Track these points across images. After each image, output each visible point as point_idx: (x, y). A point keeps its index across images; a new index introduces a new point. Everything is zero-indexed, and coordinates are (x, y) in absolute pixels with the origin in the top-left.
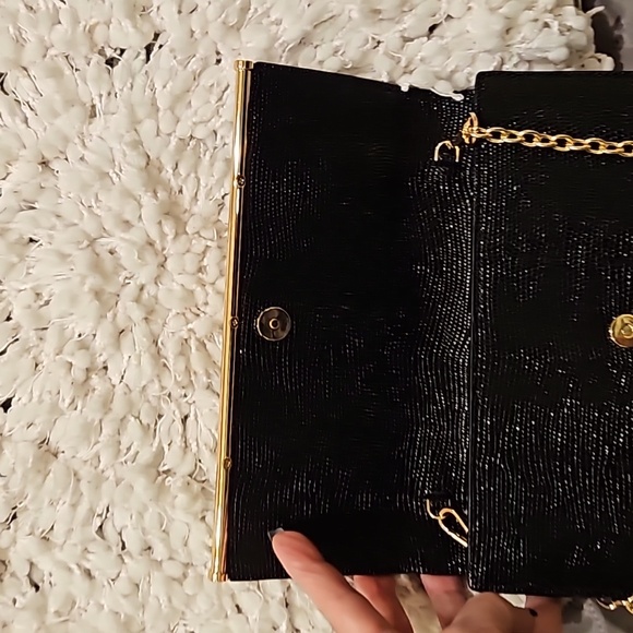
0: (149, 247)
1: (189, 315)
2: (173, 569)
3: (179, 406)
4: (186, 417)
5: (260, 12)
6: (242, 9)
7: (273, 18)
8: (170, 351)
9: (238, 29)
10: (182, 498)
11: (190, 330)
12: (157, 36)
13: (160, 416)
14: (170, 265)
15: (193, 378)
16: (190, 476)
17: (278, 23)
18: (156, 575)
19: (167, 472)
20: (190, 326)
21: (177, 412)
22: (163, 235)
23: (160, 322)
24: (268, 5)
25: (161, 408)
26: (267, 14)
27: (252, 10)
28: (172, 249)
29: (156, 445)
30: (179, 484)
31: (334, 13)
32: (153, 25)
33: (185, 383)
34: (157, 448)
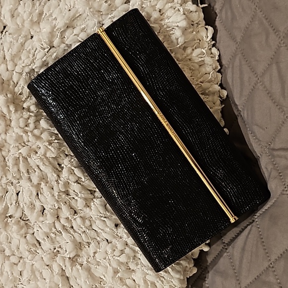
1: (20, 147)
2: (13, 259)
3: (15, 188)
4: (19, 192)
5: (48, 15)
6: (40, 14)
7: (54, 18)
8: (10, 163)
9: (39, 23)
10: (15, 228)
11: (20, 153)
12: (5, 27)
13: (7, 192)
14: (13, 124)
15: (21, 175)
16: (21, 218)
17: (56, 19)
18: (7, 262)
19: (10, 217)
20: (20, 151)
21: (14, 190)
22: (10, 112)
23: (7, 150)
24: (51, 11)
25: (7, 189)
26: (51, 15)
27: (44, 14)
28: (14, 117)
29: (4, 205)
30: (13, 222)
31: (81, 13)
32: (3, 23)
33: (18, 177)
34: (5, 207)
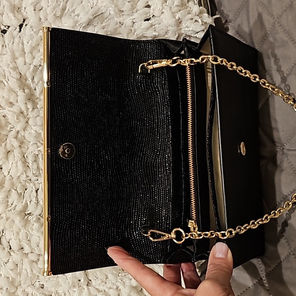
0: (21, 114)
1: (39, 144)
2: (32, 257)
3: (34, 185)
4: (38, 189)
5: (70, 10)
6: (62, 9)
7: (76, 13)
8: (30, 160)
9: (61, 18)
10: (36, 225)
11: (39, 150)
12: (24, 20)
13: (26, 189)
14: (30, 122)
15: (41, 172)
16: (40, 215)
17: (78, 15)
18: (25, 260)
19: (29, 214)
21: (33, 187)
22: (27, 109)
23: (26, 147)
24: (74, 8)
25: (27, 186)
26: (73, 11)
27: (67, 10)
28: (31, 115)
29: (24, 202)
30: (34, 219)
31: (103, 12)
32: (23, 16)
33: (37, 174)
34: (25, 203)
